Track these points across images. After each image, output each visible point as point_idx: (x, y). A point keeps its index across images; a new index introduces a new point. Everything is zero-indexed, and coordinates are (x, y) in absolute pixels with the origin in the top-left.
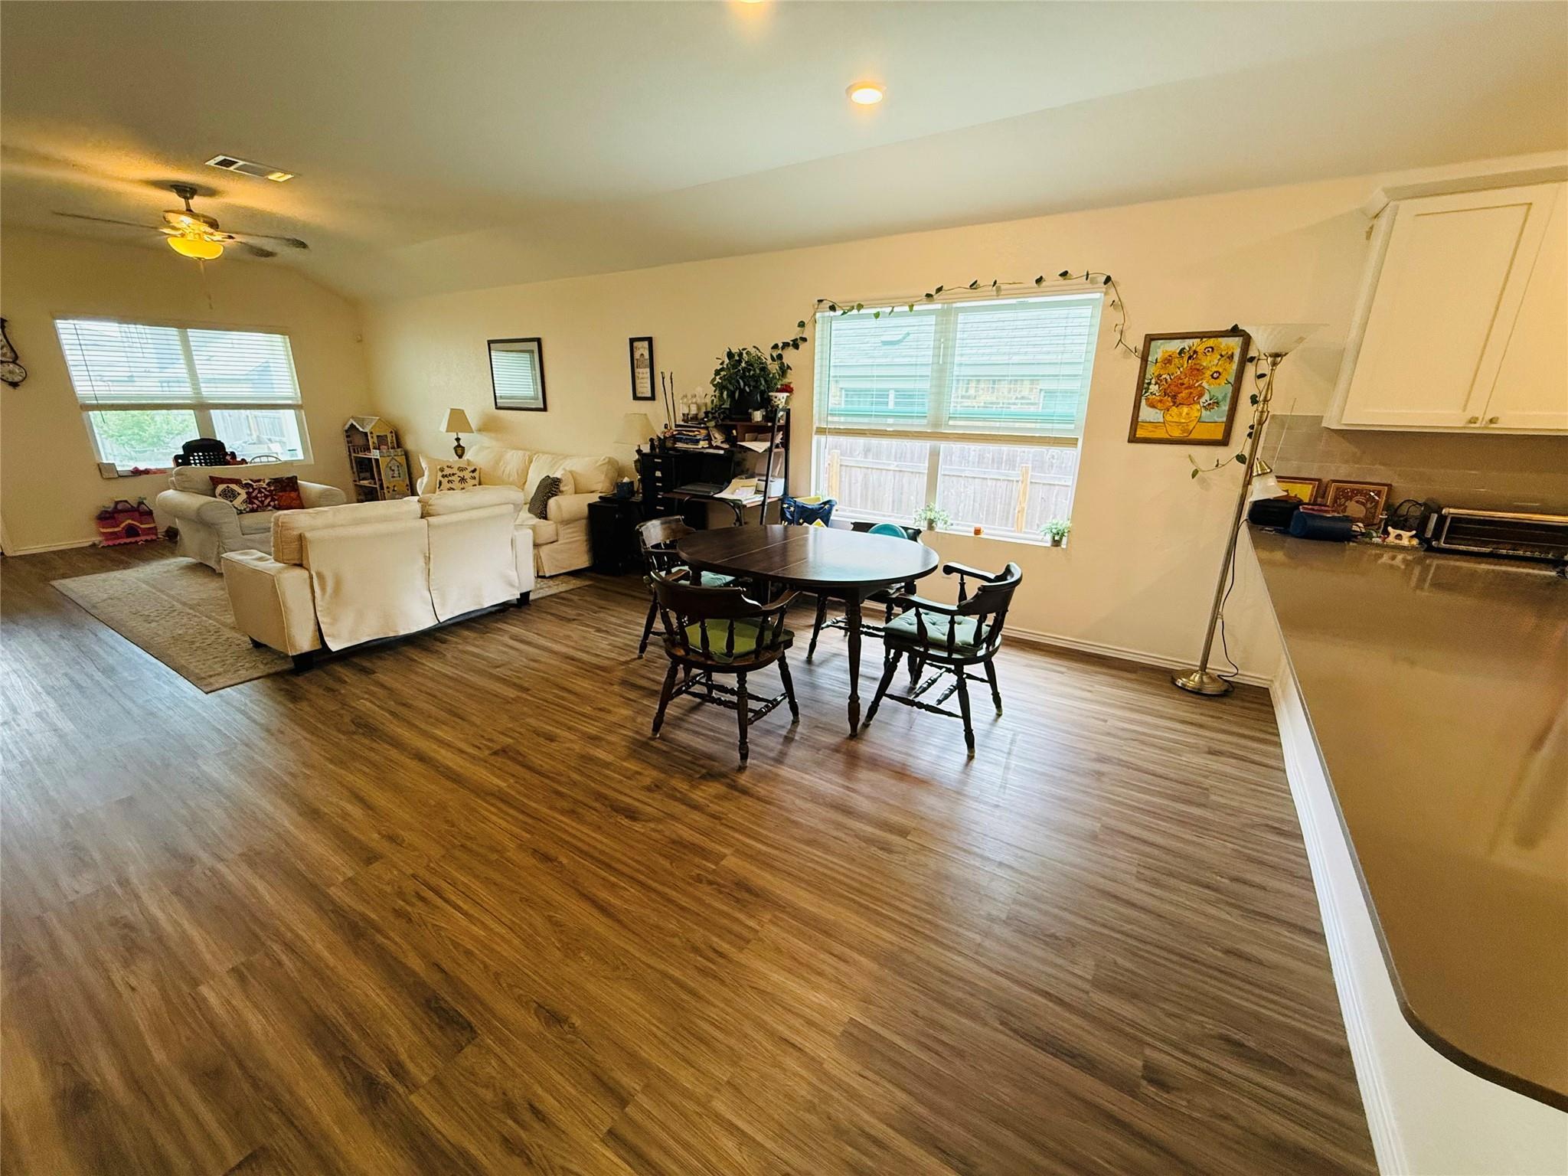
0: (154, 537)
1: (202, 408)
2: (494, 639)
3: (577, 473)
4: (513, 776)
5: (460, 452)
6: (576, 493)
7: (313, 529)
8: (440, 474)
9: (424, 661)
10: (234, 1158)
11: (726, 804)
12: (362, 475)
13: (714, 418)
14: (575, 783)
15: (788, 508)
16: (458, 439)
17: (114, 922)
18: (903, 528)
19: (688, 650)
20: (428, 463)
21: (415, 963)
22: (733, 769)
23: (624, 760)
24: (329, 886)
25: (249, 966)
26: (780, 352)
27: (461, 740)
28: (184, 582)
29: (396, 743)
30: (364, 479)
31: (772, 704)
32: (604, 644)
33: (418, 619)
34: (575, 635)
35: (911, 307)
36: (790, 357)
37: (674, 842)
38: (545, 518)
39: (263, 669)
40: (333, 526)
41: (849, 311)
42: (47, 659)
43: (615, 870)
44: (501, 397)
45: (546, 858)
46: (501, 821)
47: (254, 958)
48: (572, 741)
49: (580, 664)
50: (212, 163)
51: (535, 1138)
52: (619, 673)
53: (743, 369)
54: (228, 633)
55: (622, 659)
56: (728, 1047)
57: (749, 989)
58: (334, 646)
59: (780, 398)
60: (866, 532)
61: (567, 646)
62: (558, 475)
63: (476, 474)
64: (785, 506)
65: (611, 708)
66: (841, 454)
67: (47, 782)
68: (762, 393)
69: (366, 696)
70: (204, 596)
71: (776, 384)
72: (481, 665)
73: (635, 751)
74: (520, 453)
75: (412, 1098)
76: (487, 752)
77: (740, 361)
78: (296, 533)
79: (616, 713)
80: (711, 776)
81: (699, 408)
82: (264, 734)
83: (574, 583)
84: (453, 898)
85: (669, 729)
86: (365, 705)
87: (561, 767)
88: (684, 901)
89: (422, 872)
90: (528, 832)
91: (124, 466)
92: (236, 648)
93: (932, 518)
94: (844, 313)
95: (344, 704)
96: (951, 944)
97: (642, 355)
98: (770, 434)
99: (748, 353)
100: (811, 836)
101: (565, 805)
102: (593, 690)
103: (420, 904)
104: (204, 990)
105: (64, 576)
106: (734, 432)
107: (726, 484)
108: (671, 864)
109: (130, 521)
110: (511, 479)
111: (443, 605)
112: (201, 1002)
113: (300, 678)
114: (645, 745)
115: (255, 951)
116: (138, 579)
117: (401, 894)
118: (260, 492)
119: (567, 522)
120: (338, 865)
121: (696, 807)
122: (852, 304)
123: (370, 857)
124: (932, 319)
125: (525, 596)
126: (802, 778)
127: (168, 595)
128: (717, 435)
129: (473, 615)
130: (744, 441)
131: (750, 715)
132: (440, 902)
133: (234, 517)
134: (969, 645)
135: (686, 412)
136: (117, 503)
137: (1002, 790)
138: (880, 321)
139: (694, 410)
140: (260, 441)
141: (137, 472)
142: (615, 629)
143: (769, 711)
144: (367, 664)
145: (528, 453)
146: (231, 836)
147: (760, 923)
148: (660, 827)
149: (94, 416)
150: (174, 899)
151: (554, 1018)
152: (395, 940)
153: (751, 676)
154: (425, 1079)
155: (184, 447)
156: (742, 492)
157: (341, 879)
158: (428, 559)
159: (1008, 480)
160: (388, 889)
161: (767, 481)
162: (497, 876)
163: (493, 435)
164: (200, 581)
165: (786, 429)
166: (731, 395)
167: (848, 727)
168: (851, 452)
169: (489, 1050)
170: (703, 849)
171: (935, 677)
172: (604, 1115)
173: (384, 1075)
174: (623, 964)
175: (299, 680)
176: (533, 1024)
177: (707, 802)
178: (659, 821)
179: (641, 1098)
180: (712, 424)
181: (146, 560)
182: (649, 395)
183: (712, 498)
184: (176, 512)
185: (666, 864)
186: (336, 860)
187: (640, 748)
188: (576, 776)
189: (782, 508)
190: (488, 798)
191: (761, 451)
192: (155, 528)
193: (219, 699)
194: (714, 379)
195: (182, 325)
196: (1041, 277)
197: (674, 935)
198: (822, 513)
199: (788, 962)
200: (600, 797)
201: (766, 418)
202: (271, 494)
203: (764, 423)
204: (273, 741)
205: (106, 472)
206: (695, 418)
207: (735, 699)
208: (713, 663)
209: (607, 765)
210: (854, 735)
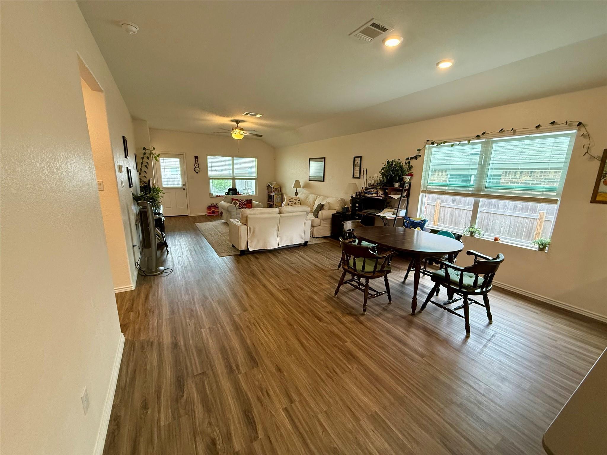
0: (217, 214)
1: (234, 179)
2: (294, 255)
3: (331, 203)
4: (288, 298)
5: (296, 194)
6: (329, 210)
7: (250, 214)
8: (289, 201)
9: (272, 258)
10: (199, 372)
11: (353, 325)
12: (269, 200)
13: (380, 185)
14: (305, 305)
15: (406, 221)
16: (296, 190)
17: (190, 309)
18: (453, 233)
19: (349, 267)
20: (286, 197)
21: (248, 341)
22: (359, 314)
23: (323, 301)
24: (234, 315)
25: (212, 328)
26: (409, 161)
27: (277, 284)
28: (221, 227)
29: (259, 280)
30: (270, 201)
31: (379, 294)
32: (327, 263)
33: (273, 245)
34: (319, 258)
35: (469, 141)
36: (413, 163)
37: (331, 332)
38: (317, 218)
39: (233, 253)
40: (255, 214)
41: (440, 144)
42: (191, 243)
43: (310, 334)
44: (311, 177)
45: (290, 324)
46: (280, 310)
47: (214, 327)
48: (307, 291)
49: (318, 268)
50: (244, 114)
51: (266, 400)
52: (329, 273)
53: (393, 167)
54: (227, 242)
55: (332, 269)
56: (328, 400)
57: (341, 387)
58: (250, 249)
59: (407, 178)
60: (436, 234)
61: (315, 261)
62: (324, 204)
63: (300, 202)
64: (405, 220)
65: (324, 284)
66: (441, 202)
67: (185, 272)
68: (399, 176)
69: (255, 265)
70: (225, 231)
71: (406, 173)
72: (288, 262)
73: (327, 299)
74: (314, 195)
75: (239, 375)
76: (282, 289)
77: (392, 165)
78: (246, 215)
79: (324, 286)
80: (351, 314)
81: (375, 182)
82: (229, 271)
83: (324, 241)
84: (262, 328)
85: (341, 295)
86: (254, 268)
87: (302, 299)
88: (329, 351)
89: (257, 318)
90: (288, 316)
91: (215, 195)
92: (228, 246)
93: (473, 231)
94: (438, 145)
95: (249, 267)
96: (428, 403)
97: (357, 162)
98: (401, 192)
99: (396, 162)
100: (382, 345)
101: (300, 310)
102: (319, 277)
103: (254, 326)
104: (202, 330)
105: (198, 222)
106: (387, 191)
107: (382, 210)
108: (328, 339)
109: (213, 209)
110: (310, 204)
111: (281, 241)
112: (201, 333)
113: (241, 257)
114: (331, 298)
115: (215, 325)
116: (212, 225)
117: (250, 322)
118: (242, 203)
119: (324, 219)
120: (238, 310)
121: (342, 323)
122: (442, 141)
123: (245, 310)
124: (480, 146)
125: (306, 243)
126: (385, 324)
127: (217, 230)
128: (380, 192)
129: (290, 247)
130: (391, 194)
131: (369, 296)
132: (259, 328)
133: (235, 210)
134: (471, 286)
135: (370, 183)
136: (212, 204)
137: (479, 354)
138: (453, 148)
139: (373, 182)
140: (246, 189)
141: (217, 196)
142: (333, 259)
143: (378, 296)
144: (257, 256)
145: (316, 195)
146: (216, 295)
147: (352, 367)
148: (328, 326)
149: (211, 181)
150: (201, 307)
151: (279, 370)
152: (245, 334)
153: (370, 280)
154: (243, 372)
155: (228, 190)
156: (388, 214)
157: (237, 313)
158: (278, 227)
159: (531, 218)
160: (247, 320)
161: (398, 210)
162: (275, 325)
163: (307, 189)
164: (225, 227)
165: (409, 190)
166: (387, 177)
167: (411, 310)
168: (446, 201)
169: (260, 372)
170: (340, 337)
171: (457, 299)
172: (285, 402)
173: (234, 367)
174: (303, 363)
175: (241, 258)
176: (274, 370)
177: (347, 323)
178: (328, 324)
179: (297, 403)
180: (379, 187)
181: (215, 220)
182: (358, 177)
183: (375, 215)
184: (223, 208)
185: (326, 338)
186: (237, 308)
187: (329, 299)
188: (306, 302)
189: (404, 221)
190: (279, 302)
191: (396, 198)
192: (218, 212)
193: (222, 259)
194: (381, 171)
195: (233, 157)
196: (539, 125)
197: (322, 360)
198: (421, 224)
199: (358, 383)
200: (311, 311)
201: (400, 186)
202: (245, 205)
203: (399, 188)
204: (231, 273)
205: (211, 195)
206: (373, 185)
207: (363, 288)
208: (357, 273)
209: (316, 302)
210: (413, 314)
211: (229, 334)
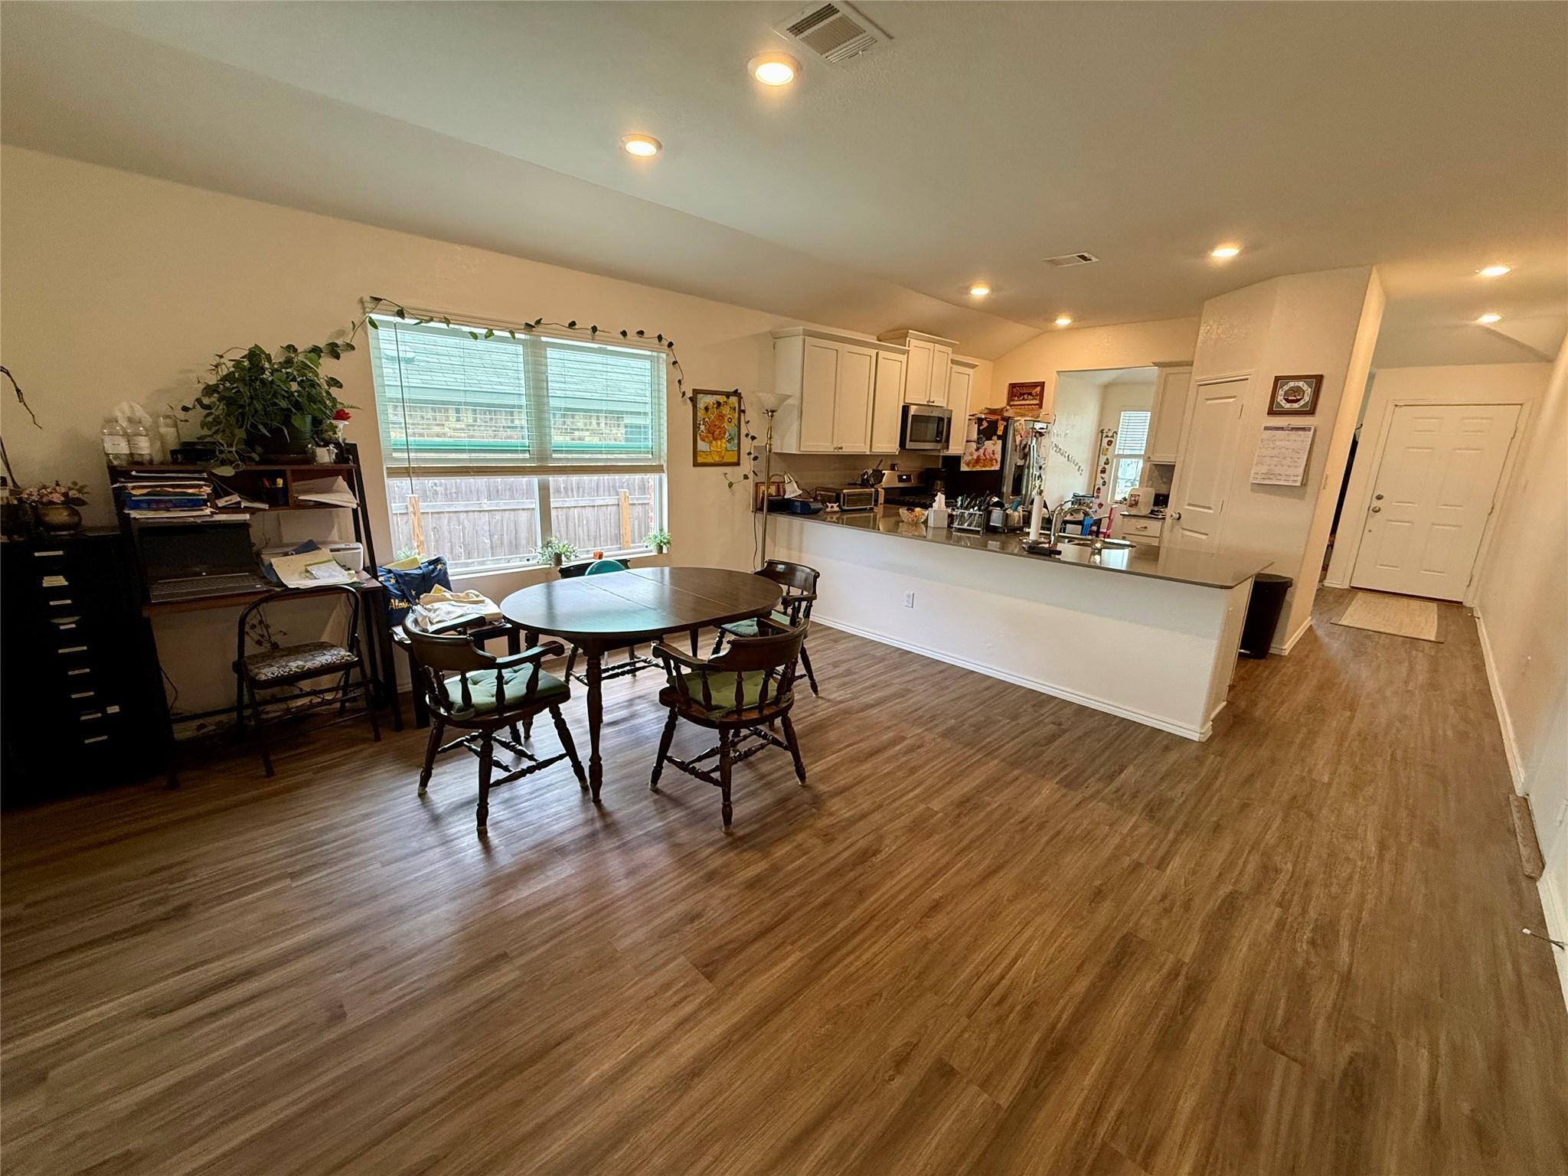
41: (425, 321)
47: (1123, 1149)
51: (1177, 898)
59: (341, 428)
75: (1187, 960)
81: (153, 444)
89: (964, 1007)
93: (559, 552)
94: (418, 323)
103: (1011, 999)
106: (280, 481)
115: (1115, 1154)
117: (999, 1021)
123: (942, 1074)
132: (1005, 982)
151: (1099, 894)
152: (1061, 1009)
154: (1171, 957)
160: (993, 1036)
162: (963, 943)
169: (1136, 925)
172: (1150, 873)
174: (1044, 862)
176: (1109, 903)
179: (1133, 857)
196: (625, 331)
211: (1107, 1062)
